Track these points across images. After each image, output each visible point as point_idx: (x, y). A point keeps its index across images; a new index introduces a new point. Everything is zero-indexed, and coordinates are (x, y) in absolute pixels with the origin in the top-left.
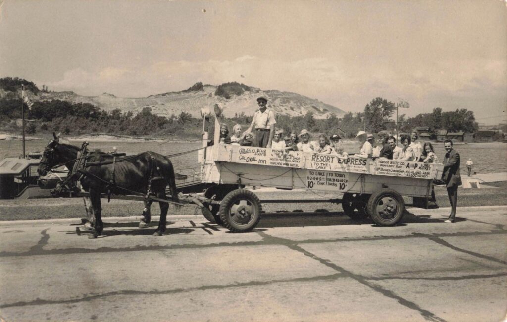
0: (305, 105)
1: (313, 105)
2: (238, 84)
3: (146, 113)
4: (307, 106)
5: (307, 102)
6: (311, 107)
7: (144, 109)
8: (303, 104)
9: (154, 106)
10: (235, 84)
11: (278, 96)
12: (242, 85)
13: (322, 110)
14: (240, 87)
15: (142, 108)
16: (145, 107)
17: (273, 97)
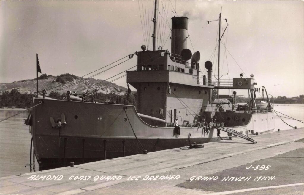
0: (110, 87)
1: (114, 87)
2: (70, 75)
3: (14, 92)
4: (111, 88)
5: (110, 85)
6: (113, 88)
7: (12, 90)
8: (108, 86)
9: (19, 88)
10: (68, 75)
11: (94, 82)
12: (72, 75)
13: (119, 90)
14: (71, 77)
15: (11, 90)
16: (13, 89)
17: (91, 82)
